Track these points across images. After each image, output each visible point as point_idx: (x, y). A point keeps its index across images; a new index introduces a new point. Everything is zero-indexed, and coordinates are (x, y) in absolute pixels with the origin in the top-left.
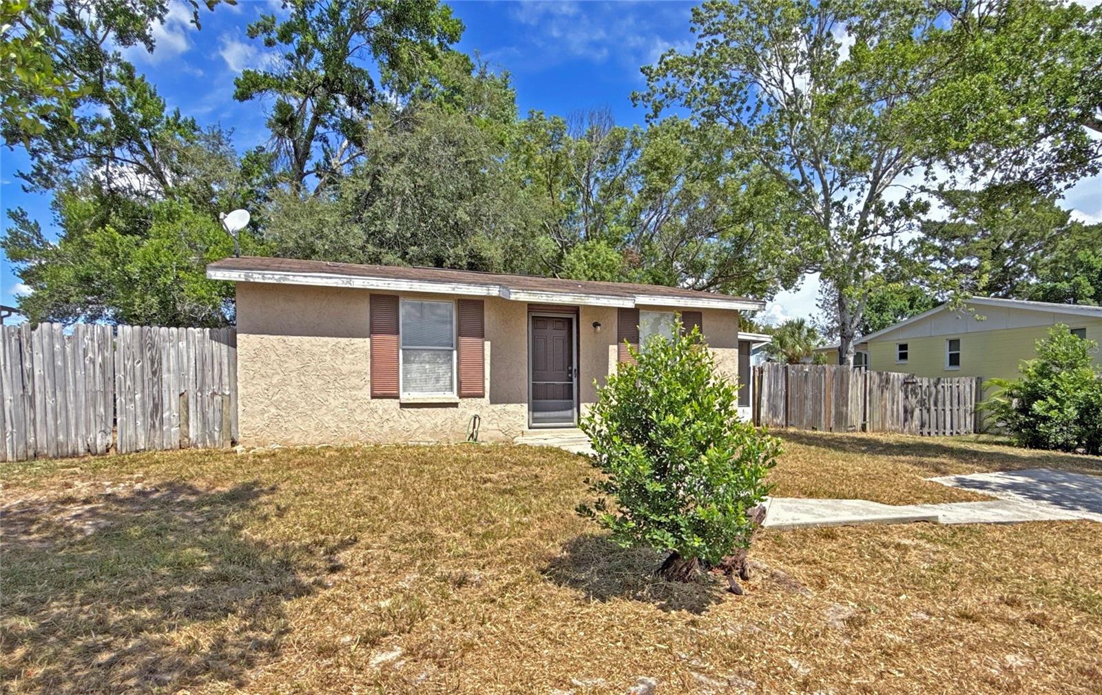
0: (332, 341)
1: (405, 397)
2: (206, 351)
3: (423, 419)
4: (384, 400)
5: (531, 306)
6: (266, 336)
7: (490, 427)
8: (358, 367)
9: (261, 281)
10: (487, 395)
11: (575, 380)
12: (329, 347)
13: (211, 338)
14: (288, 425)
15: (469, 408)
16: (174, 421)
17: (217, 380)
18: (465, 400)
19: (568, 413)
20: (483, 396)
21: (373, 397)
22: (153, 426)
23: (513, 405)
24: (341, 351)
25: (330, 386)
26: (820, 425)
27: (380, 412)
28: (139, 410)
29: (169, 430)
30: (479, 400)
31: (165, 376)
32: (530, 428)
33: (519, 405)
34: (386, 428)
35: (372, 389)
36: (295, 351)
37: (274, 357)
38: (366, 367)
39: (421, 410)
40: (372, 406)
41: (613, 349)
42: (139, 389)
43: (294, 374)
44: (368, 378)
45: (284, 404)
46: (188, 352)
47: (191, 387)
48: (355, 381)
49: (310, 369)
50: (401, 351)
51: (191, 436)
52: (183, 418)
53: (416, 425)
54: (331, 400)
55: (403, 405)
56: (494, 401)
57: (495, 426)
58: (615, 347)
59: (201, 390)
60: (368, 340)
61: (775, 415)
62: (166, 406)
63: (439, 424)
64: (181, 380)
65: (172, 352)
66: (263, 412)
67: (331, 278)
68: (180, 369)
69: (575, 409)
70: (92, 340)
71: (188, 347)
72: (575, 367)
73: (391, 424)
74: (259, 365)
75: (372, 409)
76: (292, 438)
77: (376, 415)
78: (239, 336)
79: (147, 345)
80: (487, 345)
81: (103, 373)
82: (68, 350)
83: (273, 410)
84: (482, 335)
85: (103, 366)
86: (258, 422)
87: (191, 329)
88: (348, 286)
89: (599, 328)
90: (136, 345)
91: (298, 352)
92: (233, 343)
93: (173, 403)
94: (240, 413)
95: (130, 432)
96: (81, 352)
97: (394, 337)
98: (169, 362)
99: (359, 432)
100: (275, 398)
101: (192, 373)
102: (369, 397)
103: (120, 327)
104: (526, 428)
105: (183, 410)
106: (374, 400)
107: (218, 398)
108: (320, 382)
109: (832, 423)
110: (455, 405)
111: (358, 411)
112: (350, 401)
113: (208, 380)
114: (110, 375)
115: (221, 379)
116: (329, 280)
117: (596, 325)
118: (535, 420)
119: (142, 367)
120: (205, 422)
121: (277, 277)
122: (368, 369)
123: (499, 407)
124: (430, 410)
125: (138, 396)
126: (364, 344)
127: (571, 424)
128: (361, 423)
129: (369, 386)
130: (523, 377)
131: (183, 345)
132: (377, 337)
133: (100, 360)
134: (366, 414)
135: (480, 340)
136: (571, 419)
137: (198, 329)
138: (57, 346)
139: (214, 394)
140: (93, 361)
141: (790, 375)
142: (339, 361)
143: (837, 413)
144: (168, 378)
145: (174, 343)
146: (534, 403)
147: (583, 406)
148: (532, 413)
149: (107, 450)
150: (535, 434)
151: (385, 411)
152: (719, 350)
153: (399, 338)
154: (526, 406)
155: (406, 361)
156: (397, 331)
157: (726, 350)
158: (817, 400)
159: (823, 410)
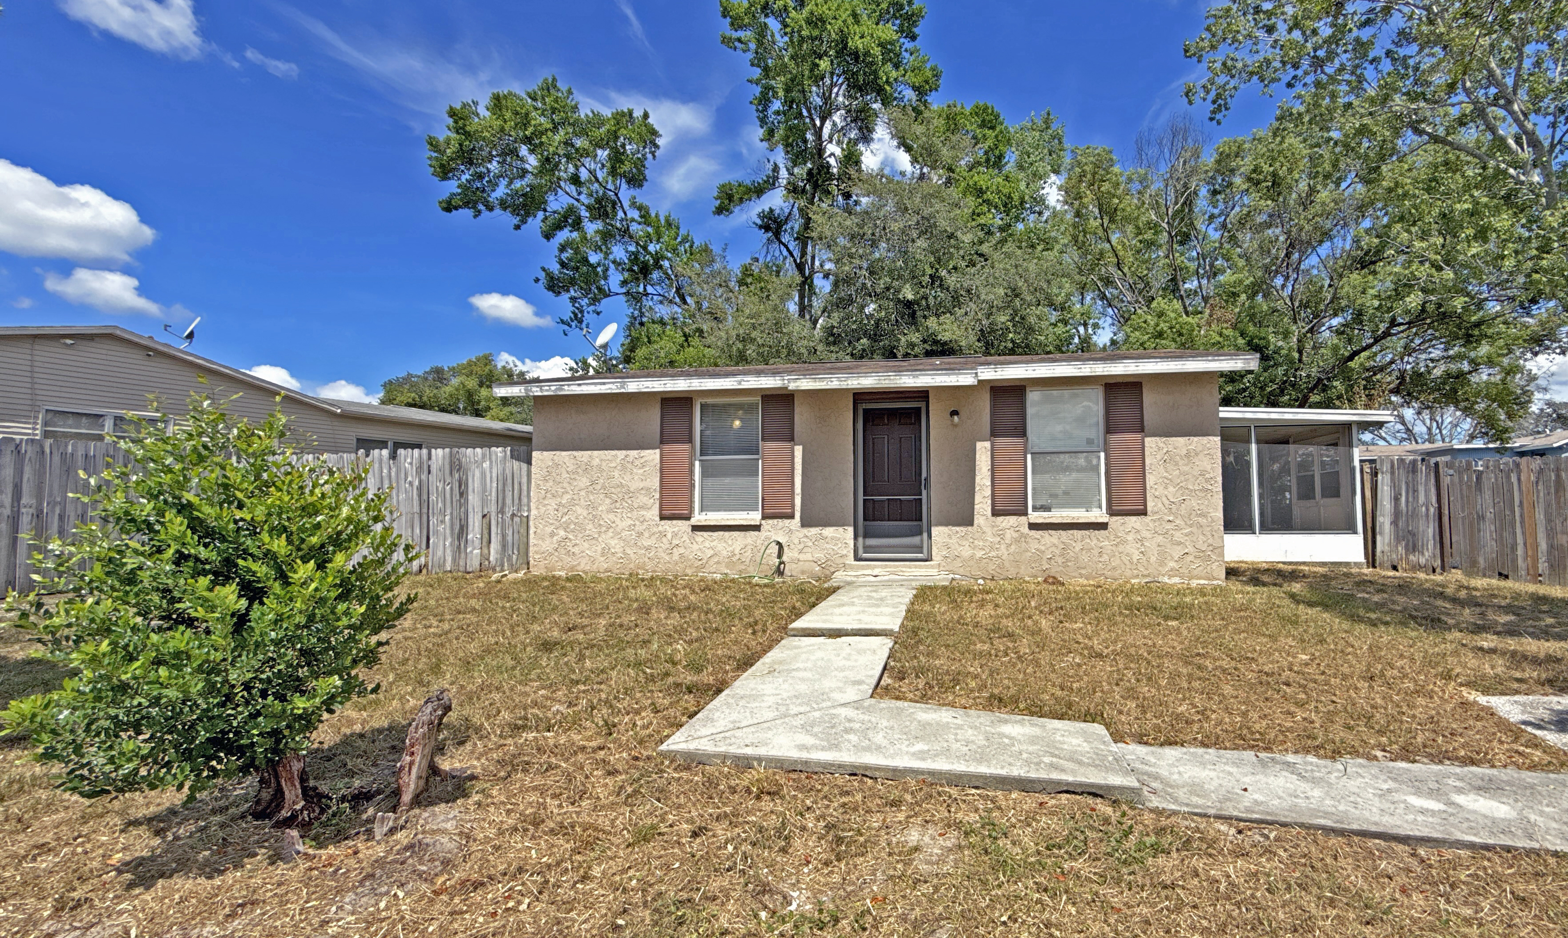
0: (621, 454)
1: (699, 518)
2: (507, 471)
3: (721, 547)
4: (675, 522)
5: (859, 396)
6: (558, 453)
7: (802, 557)
8: (647, 484)
9: (540, 394)
10: (798, 515)
11: (924, 492)
12: (618, 461)
13: (512, 457)
14: (576, 550)
15: (774, 530)
16: (477, 543)
17: (516, 501)
18: (770, 522)
19: (916, 540)
20: (791, 516)
21: (662, 518)
22: (459, 547)
23: (832, 529)
24: (629, 466)
25: (618, 505)
26: (1516, 568)
27: (669, 536)
28: (448, 531)
29: (471, 552)
30: (787, 522)
31: (470, 497)
32: (857, 558)
33: (841, 529)
34: (676, 557)
35: (661, 509)
36: (584, 467)
37: (565, 475)
38: (655, 482)
39: (716, 534)
40: (660, 528)
41: (983, 450)
42: (448, 512)
43: (583, 493)
44: (657, 496)
45: (572, 526)
46: (491, 472)
47: (493, 508)
48: (643, 499)
49: (598, 487)
50: (697, 463)
51: (491, 559)
52: (485, 540)
53: (710, 553)
54: (618, 521)
55: (696, 528)
56: (806, 523)
57: (809, 557)
58: (988, 444)
59: (502, 511)
60: (658, 451)
61: (1413, 547)
62: (470, 528)
63: (737, 552)
64: (484, 502)
65: (477, 473)
66: (552, 535)
67: (604, 384)
68: (484, 490)
69: (925, 535)
70: (411, 464)
71: (491, 468)
72: (924, 475)
73: (682, 550)
74: (551, 483)
75: (660, 532)
76: (579, 564)
77: (664, 539)
78: (534, 454)
79: (456, 466)
80: (798, 451)
81: (420, 496)
82: (393, 474)
83: (562, 533)
84: (791, 438)
85: (420, 488)
86: (548, 545)
87: (493, 449)
88: (623, 390)
89: (956, 417)
90: (447, 467)
91: (587, 468)
92: (529, 462)
93: (477, 524)
94: (532, 535)
95: (440, 553)
96: (403, 476)
97: (687, 446)
98: (474, 483)
99: (646, 560)
100: (564, 520)
101: (494, 494)
102: (658, 518)
103: (433, 451)
104: (851, 561)
105: (486, 532)
106: (663, 522)
107: (517, 519)
108: (608, 501)
109: (1543, 566)
110: (757, 528)
111: (646, 534)
112: (637, 523)
113: (509, 501)
114: (425, 497)
115: (520, 499)
116: (603, 387)
117: (954, 413)
118: (867, 549)
119: (451, 489)
120: (504, 545)
121: (553, 388)
122: (658, 484)
123: (814, 531)
124: (727, 534)
125: (447, 518)
126: (653, 456)
127: (920, 556)
128: (648, 549)
129: (657, 505)
130: (848, 492)
131: (486, 465)
132: (667, 447)
133: (417, 483)
134: (653, 538)
135: (787, 445)
136: (919, 549)
137: (500, 449)
138: (385, 471)
139: (513, 515)
140: (411, 484)
141: (1446, 481)
142: (627, 477)
143: (1551, 547)
144: (473, 499)
145: (479, 464)
146: (865, 527)
147: (935, 530)
148: (860, 540)
149: (421, 571)
150: (863, 568)
151: (675, 535)
152: (1181, 441)
153: (693, 448)
154: (851, 529)
155: (704, 474)
156: (690, 440)
157: (1196, 439)
158: (1505, 522)
159: (1520, 540)
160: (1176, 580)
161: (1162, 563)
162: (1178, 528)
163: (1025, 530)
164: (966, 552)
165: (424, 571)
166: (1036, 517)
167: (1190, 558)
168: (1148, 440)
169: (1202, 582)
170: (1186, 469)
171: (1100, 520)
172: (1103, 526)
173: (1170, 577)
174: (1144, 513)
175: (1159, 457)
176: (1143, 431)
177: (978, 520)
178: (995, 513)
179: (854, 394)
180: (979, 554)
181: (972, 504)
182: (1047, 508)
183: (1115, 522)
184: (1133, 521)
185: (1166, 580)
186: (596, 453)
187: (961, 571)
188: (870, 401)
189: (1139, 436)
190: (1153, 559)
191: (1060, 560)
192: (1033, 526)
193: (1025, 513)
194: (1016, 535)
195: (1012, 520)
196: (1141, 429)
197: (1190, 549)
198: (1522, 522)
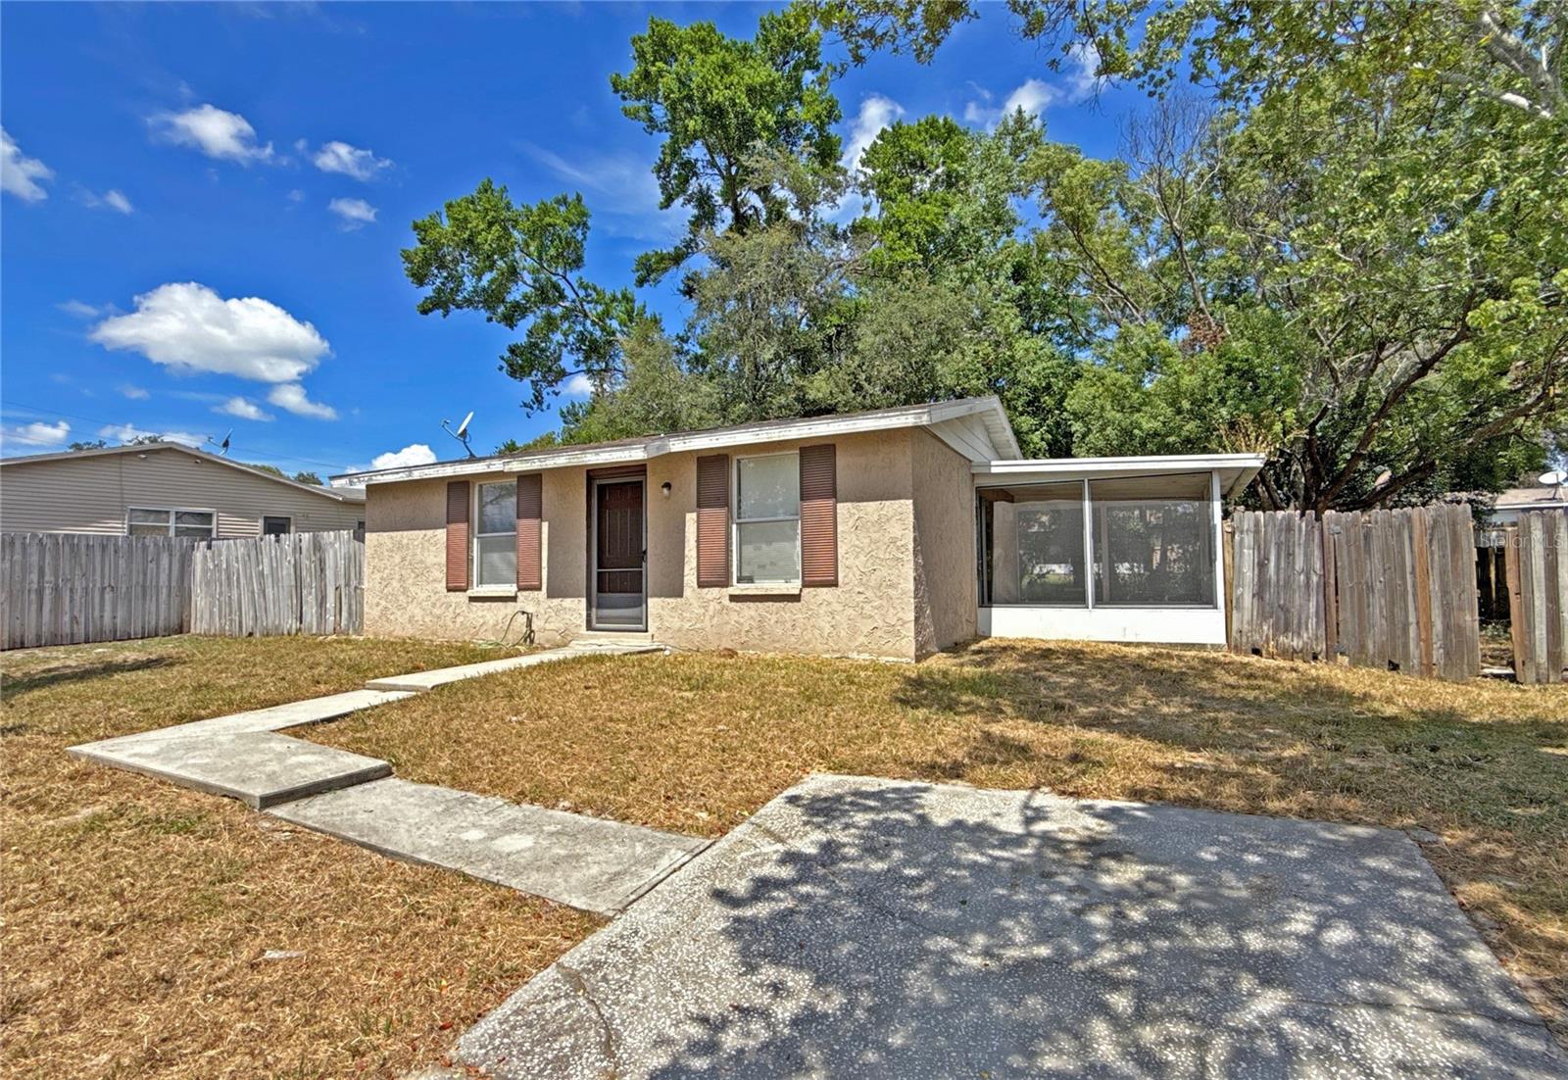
0: (421, 534)
1: (478, 590)
2: (351, 549)
3: (490, 618)
4: (457, 594)
5: (592, 473)
6: (381, 534)
7: (548, 626)
8: (438, 559)
10: (544, 587)
11: (643, 565)
12: (420, 540)
13: (353, 538)
14: (392, 617)
15: (528, 601)
16: (332, 612)
17: (359, 575)
18: (525, 593)
19: (636, 611)
20: (539, 589)
21: (449, 590)
22: (321, 614)
23: (568, 600)
24: (427, 544)
25: (419, 578)
27: (453, 606)
28: (314, 601)
29: (329, 618)
30: (537, 593)
31: (327, 573)
32: (589, 627)
33: (576, 600)
34: (458, 624)
35: (447, 581)
36: (398, 546)
37: (385, 553)
38: (443, 559)
39: (486, 605)
40: (447, 599)
41: (691, 518)
42: (314, 585)
43: (397, 568)
44: (445, 570)
45: (390, 597)
46: (340, 552)
47: (343, 581)
48: (436, 573)
49: (407, 563)
50: (475, 540)
51: (341, 626)
52: (338, 608)
53: (481, 621)
54: (419, 593)
55: (472, 599)
56: (551, 595)
57: (552, 626)
58: (694, 515)
59: (347, 585)
60: (445, 530)
62: (328, 599)
63: (499, 620)
64: (336, 576)
65: (331, 553)
66: (378, 605)
68: (336, 567)
69: (643, 606)
70: (289, 545)
71: (340, 548)
72: (643, 547)
73: (461, 619)
74: (376, 559)
75: (447, 603)
76: (394, 629)
77: (450, 609)
78: (366, 535)
79: (318, 547)
80: (545, 526)
81: (295, 572)
82: (278, 556)
83: (383, 603)
84: (539, 516)
85: (295, 566)
86: (374, 613)
87: (341, 531)
89: (667, 490)
90: (312, 548)
91: (400, 546)
92: (364, 543)
93: (332, 596)
94: (365, 605)
95: (309, 618)
96: (284, 556)
97: (464, 526)
98: (330, 563)
99: (438, 627)
100: (385, 591)
101: (343, 570)
102: (445, 590)
103: (303, 534)
104: (583, 630)
105: (338, 601)
106: (449, 594)
107: (359, 592)
108: (413, 575)
110: (513, 599)
111: (438, 605)
112: (432, 594)
113: (352, 575)
114: (299, 573)
117: (666, 485)
118: (600, 620)
119: (315, 566)
120: (350, 614)
122: (445, 561)
123: (556, 601)
124: (494, 604)
125: (313, 590)
126: (441, 534)
127: (638, 627)
128: (439, 617)
129: (445, 579)
130: (579, 562)
131: (337, 546)
132: (452, 526)
133: (293, 562)
134: (443, 608)
135: (537, 522)
136: (638, 620)
137: (346, 532)
139: (355, 588)
140: (290, 562)
142: (426, 554)
144: (329, 573)
145: (332, 544)
146: (598, 598)
147: (650, 600)
148: (594, 610)
150: (592, 637)
151: (457, 604)
152: (872, 506)
153: (472, 526)
154: (584, 600)
155: (483, 550)
156: (467, 519)
157: (888, 503)
158: (1395, 596)
159: (1412, 619)
160: (866, 656)
161: (852, 637)
162: (867, 601)
163: (726, 601)
164: (676, 623)
165: (300, 634)
166: (737, 589)
167: (878, 633)
168: (839, 505)
169: (891, 659)
170: (875, 536)
171: (795, 592)
172: (797, 598)
173: (859, 652)
174: (834, 584)
175: (851, 523)
176: (835, 496)
177: (687, 592)
178: (701, 585)
179: (588, 471)
180: (687, 626)
181: (683, 576)
182: (750, 580)
183: (808, 593)
184: (824, 593)
185: (855, 655)
186: (405, 533)
187: (671, 642)
188: (600, 477)
189: (831, 502)
190: (843, 634)
191: (756, 633)
192: (735, 598)
193: (726, 584)
194: (718, 607)
195: (715, 592)
196: (833, 494)
197: (880, 623)
198: (1415, 595)
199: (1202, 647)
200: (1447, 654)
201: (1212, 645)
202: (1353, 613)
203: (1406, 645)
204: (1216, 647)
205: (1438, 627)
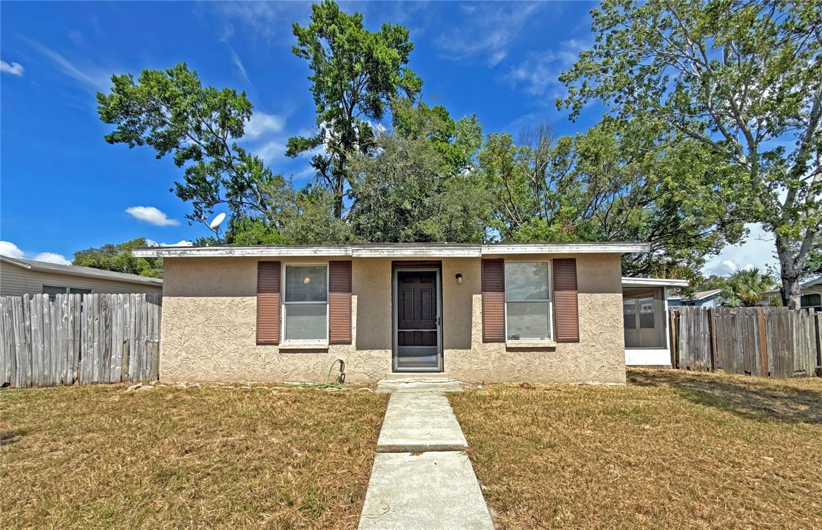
0: (228, 299)
1: (285, 344)
2: (143, 310)
3: (300, 364)
4: (267, 346)
5: (396, 264)
6: (182, 298)
7: (357, 370)
8: (248, 320)
9: (168, 256)
10: (354, 342)
11: (438, 327)
12: (227, 304)
13: (147, 300)
14: (194, 366)
15: (338, 353)
16: (118, 361)
17: (150, 332)
18: (335, 346)
19: (433, 358)
20: (350, 343)
21: (258, 344)
22: (104, 365)
23: (377, 351)
24: (235, 308)
25: (226, 335)
26: (755, 369)
27: (263, 356)
28: (96, 353)
29: (114, 368)
30: (346, 346)
31: (114, 329)
32: (394, 371)
33: (383, 351)
34: (268, 370)
35: (257, 338)
36: (201, 308)
37: (187, 314)
38: (253, 319)
39: (297, 355)
40: (257, 351)
41: (477, 299)
42: (96, 339)
43: (200, 326)
44: (255, 328)
45: (192, 350)
46: (130, 311)
47: (132, 336)
48: (245, 331)
49: (212, 322)
50: (283, 306)
51: (130, 373)
52: (125, 359)
53: (292, 367)
54: (226, 346)
55: (282, 351)
56: (359, 347)
57: (361, 370)
58: (480, 296)
59: (139, 339)
60: (255, 298)
61: (698, 357)
62: (113, 351)
63: (311, 367)
64: (125, 332)
65: (120, 312)
66: (177, 356)
67: (217, 250)
68: (125, 324)
69: (439, 355)
70: (67, 304)
71: (130, 308)
72: (438, 315)
73: (272, 366)
74: (176, 319)
75: (257, 353)
76: (197, 376)
77: (259, 358)
78: (164, 298)
79: (102, 306)
80: (355, 299)
81: (74, 327)
82: (52, 312)
83: (184, 354)
84: (350, 291)
85: (74, 323)
86: (173, 363)
87: (132, 294)
88: (231, 255)
89: (460, 278)
90: (96, 307)
91: (204, 309)
92: (160, 304)
93: (118, 348)
94: (161, 356)
95: (89, 369)
96: (60, 313)
97: (276, 295)
98: (117, 318)
99: (246, 373)
100: (186, 345)
101: (132, 327)
102: (255, 344)
103: (85, 295)
104: (390, 372)
105: (126, 353)
106: (259, 347)
107: (150, 345)
108: (218, 332)
109: (770, 368)
110: (326, 351)
111: (246, 355)
112: (240, 347)
113: (144, 332)
114: (78, 328)
115: (152, 330)
116: (216, 252)
117: (458, 276)
118: (400, 364)
119: (99, 322)
120: (140, 363)
121: (178, 252)
122: (255, 320)
123: (365, 352)
124: (304, 355)
125: (95, 344)
126: (252, 301)
127: (436, 368)
128: (248, 365)
129: (255, 335)
130: (388, 326)
131: (127, 306)
132: (262, 295)
133: (71, 318)
134: (252, 357)
135: (347, 295)
136: (435, 364)
137: (138, 295)
138: (46, 310)
139: (147, 341)
140: (67, 319)
141: (714, 318)
142: (233, 315)
143: (776, 357)
144: (116, 330)
145: (121, 305)
146: (399, 349)
147: (446, 352)
148: (396, 358)
149: (74, 382)
150: (399, 377)
151: (267, 355)
152: (599, 296)
153: (281, 296)
154: (390, 352)
155: (288, 314)
156: (279, 290)
157: (608, 295)
158: (748, 343)
159: (757, 353)
160: (597, 383)
161: (589, 372)
162: (598, 350)
163: (504, 351)
164: (466, 366)
165: (77, 383)
166: (511, 343)
167: (605, 369)
168: (579, 295)
169: (612, 384)
170: (601, 313)
171: (552, 345)
172: (553, 349)
173: (593, 381)
174: (577, 341)
175: (586, 306)
176: (576, 289)
177: (474, 345)
178: (485, 341)
179: (393, 262)
180: (475, 367)
181: (470, 335)
182: (516, 338)
183: (560, 346)
184: (570, 346)
185: (591, 383)
186: (210, 298)
187: (463, 379)
188: (402, 266)
189: (574, 292)
190: (583, 370)
191: (526, 371)
192: (509, 349)
193: (504, 341)
194: (498, 355)
195: (495, 345)
196: (575, 288)
197: (605, 364)
198: (759, 343)
199: (662, 366)
200: (776, 368)
201: (666, 366)
202: (725, 351)
203: (754, 364)
204: (668, 366)
205: (771, 356)
